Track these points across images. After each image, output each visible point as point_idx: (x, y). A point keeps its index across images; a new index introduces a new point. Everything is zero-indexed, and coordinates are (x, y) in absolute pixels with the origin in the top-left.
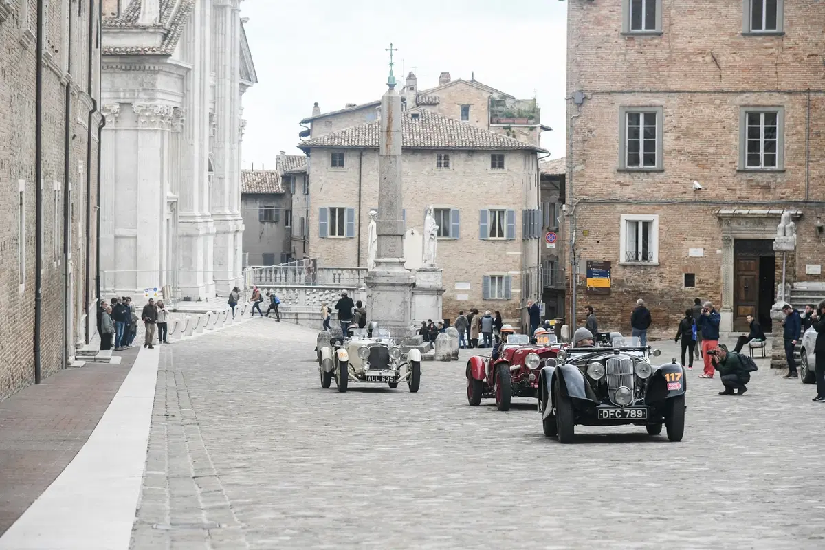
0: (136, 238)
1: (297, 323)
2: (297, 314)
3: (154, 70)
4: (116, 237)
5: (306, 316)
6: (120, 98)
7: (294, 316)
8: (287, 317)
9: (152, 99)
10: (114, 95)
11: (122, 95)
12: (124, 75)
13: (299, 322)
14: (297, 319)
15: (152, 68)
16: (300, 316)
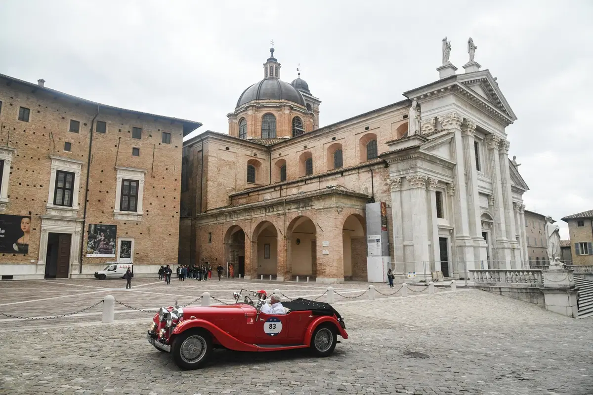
0: (413, 245)
1: (501, 294)
2: (500, 288)
3: (415, 157)
4: (404, 246)
5: (506, 290)
6: (401, 175)
7: (498, 290)
8: (494, 290)
9: (416, 172)
10: (398, 174)
11: (402, 173)
12: (402, 163)
13: (502, 293)
14: (501, 292)
15: (414, 156)
16: (502, 290)
